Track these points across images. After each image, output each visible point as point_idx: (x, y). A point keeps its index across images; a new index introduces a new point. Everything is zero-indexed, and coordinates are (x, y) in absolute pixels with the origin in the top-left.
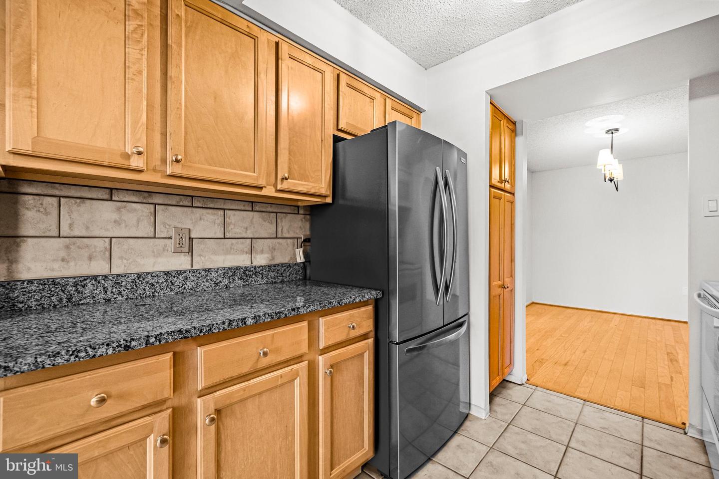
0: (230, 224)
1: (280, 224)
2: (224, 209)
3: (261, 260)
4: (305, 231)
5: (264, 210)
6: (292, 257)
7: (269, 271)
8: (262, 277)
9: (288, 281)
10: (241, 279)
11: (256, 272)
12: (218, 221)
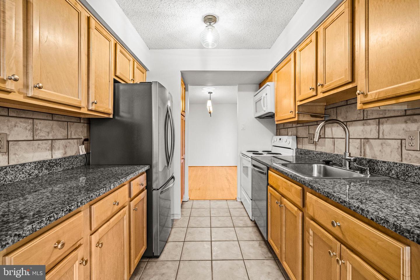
0: (38, 129)
1: (70, 130)
2: (33, 119)
3: (58, 155)
4: (84, 134)
5: (60, 119)
6: (77, 151)
7: (65, 162)
8: (60, 167)
9: (76, 167)
10: (47, 169)
11: (57, 163)
12: (29, 128)
